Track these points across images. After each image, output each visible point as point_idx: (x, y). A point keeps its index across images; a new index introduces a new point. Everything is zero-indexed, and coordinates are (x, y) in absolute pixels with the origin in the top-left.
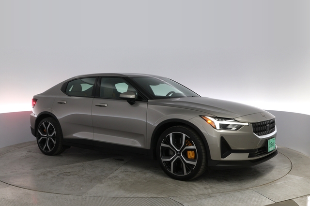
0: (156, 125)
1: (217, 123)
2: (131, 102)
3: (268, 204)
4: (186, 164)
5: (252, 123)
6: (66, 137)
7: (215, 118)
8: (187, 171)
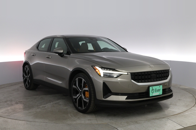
0: (71, 70)
1: (102, 72)
2: (61, 55)
3: (179, 129)
4: (84, 101)
5: (130, 73)
6: (35, 78)
7: (102, 68)
8: (85, 106)
